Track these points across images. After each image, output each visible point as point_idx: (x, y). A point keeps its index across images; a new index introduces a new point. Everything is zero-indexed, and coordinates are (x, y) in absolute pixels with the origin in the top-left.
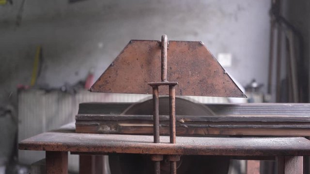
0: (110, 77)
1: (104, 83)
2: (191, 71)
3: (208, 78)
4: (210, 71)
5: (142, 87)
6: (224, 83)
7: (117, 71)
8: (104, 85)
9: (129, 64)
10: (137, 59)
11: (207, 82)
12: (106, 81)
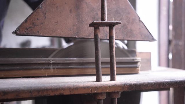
0: (38, 19)
1: (31, 25)
2: (114, 17)
3: (128, 24)
4: (129, 18)
5: (71, 30)
6: (140, 29)
7: (45, 14)
8: (31, 27)
9: (57, 7)
10: (66, 4)
11: (127, 27)
12: (34, 24)
